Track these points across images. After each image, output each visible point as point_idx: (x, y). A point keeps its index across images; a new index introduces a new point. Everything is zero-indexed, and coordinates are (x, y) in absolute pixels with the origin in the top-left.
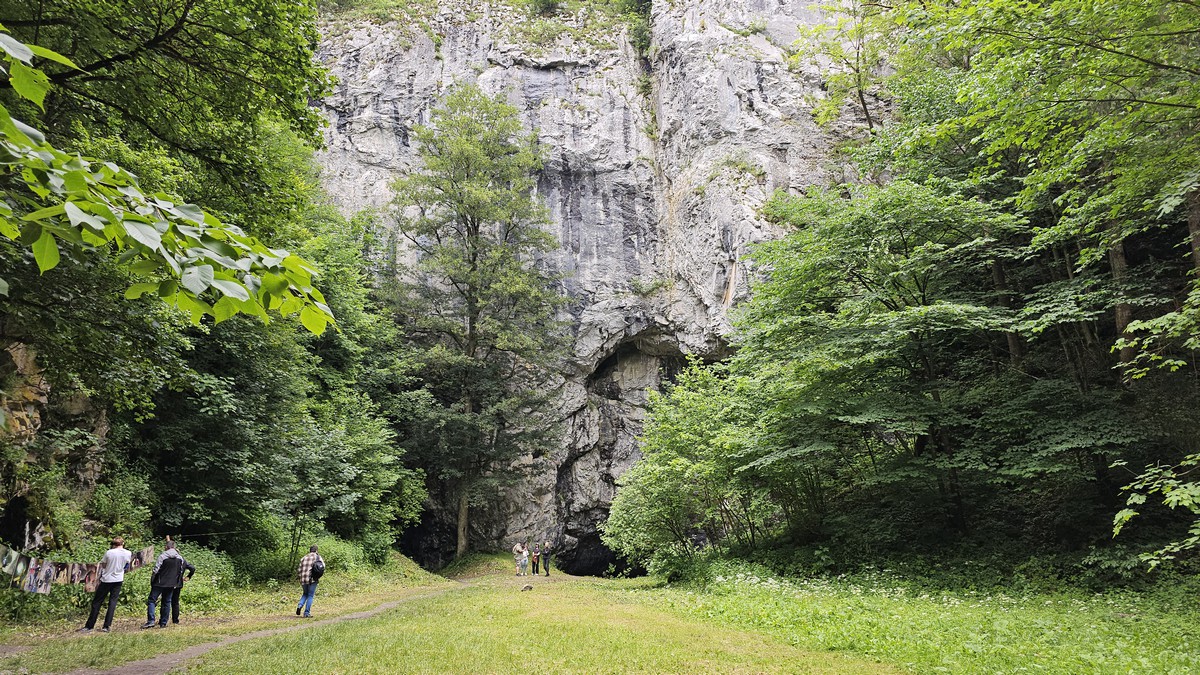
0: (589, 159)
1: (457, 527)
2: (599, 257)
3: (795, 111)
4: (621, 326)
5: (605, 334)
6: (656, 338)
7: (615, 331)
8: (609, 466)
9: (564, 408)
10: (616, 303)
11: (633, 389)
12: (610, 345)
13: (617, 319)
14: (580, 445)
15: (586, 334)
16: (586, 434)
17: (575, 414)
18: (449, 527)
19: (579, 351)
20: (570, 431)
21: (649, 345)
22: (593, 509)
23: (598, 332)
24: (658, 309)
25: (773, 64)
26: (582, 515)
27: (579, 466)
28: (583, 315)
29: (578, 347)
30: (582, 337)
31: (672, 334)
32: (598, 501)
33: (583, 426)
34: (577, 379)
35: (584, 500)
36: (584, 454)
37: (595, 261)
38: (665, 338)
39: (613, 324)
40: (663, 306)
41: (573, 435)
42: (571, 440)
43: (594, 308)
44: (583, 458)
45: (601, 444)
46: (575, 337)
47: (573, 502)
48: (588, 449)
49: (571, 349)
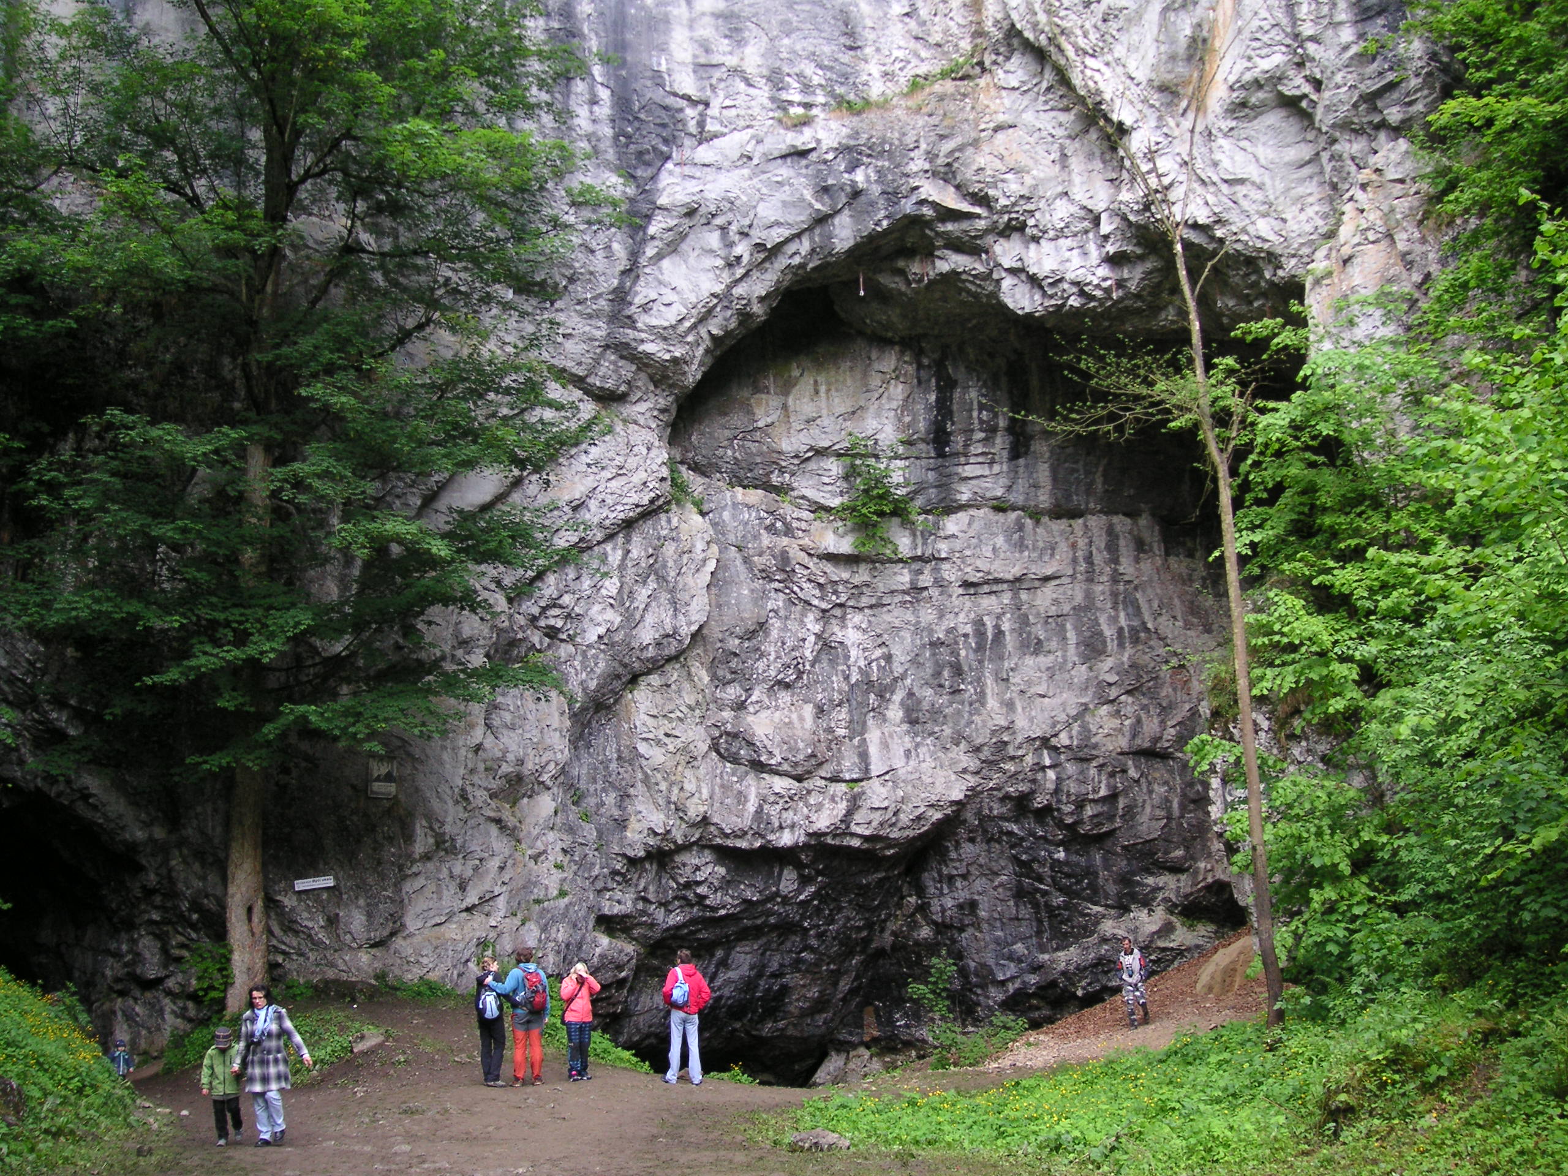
1: (223, 907)
4: (801, 218)
5: (742, 249)
7: (776, 236)
8: (740, 706)
9: (593, 504)
10: (779, 140)
12: (760, 286)
13: (785, 194)
14: (646, 635)
15: (673, 246)
16: (664, 597)
17: (628, 525)
18: (196, 906)
19: (645, 308)
20: (611, 586)
22: (686, 847)
23: (714, 238)
24: (931, 156)
26: (651, 868)
28: (665, 179)
29: (643, 292)
30: (659, 257)
31: (971, 247)
32: (705, 821)
33: (655, 570)
35: (657, 819)
36: (656, 666)
38: (952, 262)
39: (768, 211)
40: (948, 146)
41: (622, 600)
42: (615, 618)
43: (704, 153)
44: (655, 679)
45: (714, 632)
46: (634, 256)
47: (621, 824)
48: (672, 649)
49: (620, 296)
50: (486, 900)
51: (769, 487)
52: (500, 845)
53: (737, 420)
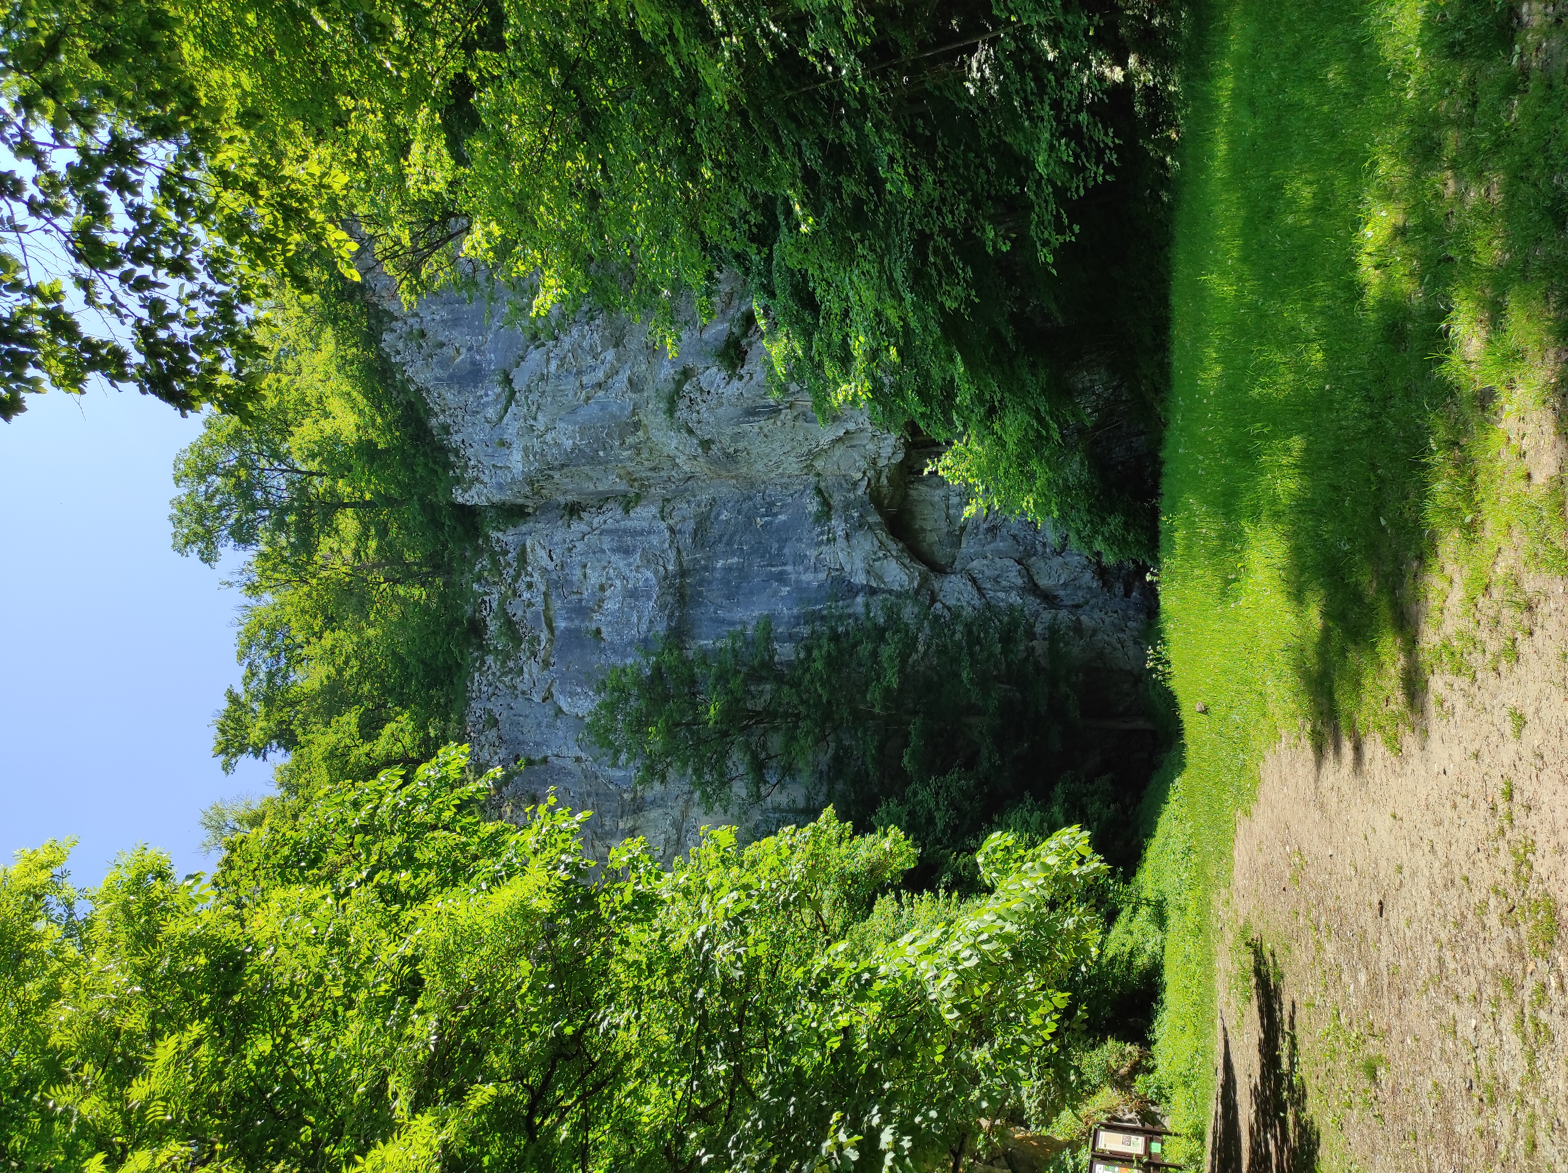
0: (665, 578)
2: (785, 564)
3: (607, 333)
4: (870, 535)
5: (881, 554)
6: (885, 491)
7: (876, 543)
8: (1045, 545)
9: (972, 602)
10: (841, 542)
11: (948, 516)
12: (892, 546)
13: (861, 540)
14: (1019, 582)
15: (880, 578)
16: (1005, 575)
17: (979, 589)
19: (902, 586)
20: (1001, 595)
21: (892, 499)
23: (877, 564)
24: (849, 491)
25: (548, 360)
26: (1107, 578)
27: (1044, 582)
28: (857, 582)
29: (896, 587)
30: (884, 582)
31: (879, 474)
33: (996, 580)
34: (936, 585)
35: (1088, 575)
36: (1031, 577)
37: (789, 568)
38: (884, 481)
39: (868, 546)
40: (845, 485)
41: (1006, 590)
42: (1013, 594)
43: (848, 568)
44: (1036, 578)
45: (1017, 555)
46: (884, 591)
47: (1090, 588)
48: (1024, 572)
49: (899, 595)
50: (1119, 640)
51: (961, 534)
52: (1100, 636)
53: (935, 548)
